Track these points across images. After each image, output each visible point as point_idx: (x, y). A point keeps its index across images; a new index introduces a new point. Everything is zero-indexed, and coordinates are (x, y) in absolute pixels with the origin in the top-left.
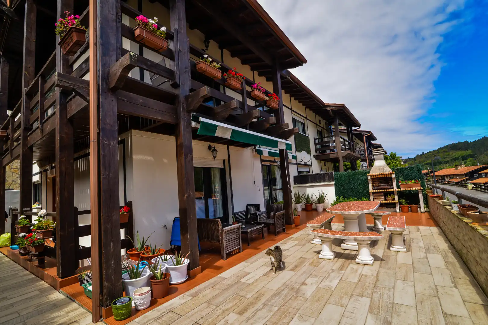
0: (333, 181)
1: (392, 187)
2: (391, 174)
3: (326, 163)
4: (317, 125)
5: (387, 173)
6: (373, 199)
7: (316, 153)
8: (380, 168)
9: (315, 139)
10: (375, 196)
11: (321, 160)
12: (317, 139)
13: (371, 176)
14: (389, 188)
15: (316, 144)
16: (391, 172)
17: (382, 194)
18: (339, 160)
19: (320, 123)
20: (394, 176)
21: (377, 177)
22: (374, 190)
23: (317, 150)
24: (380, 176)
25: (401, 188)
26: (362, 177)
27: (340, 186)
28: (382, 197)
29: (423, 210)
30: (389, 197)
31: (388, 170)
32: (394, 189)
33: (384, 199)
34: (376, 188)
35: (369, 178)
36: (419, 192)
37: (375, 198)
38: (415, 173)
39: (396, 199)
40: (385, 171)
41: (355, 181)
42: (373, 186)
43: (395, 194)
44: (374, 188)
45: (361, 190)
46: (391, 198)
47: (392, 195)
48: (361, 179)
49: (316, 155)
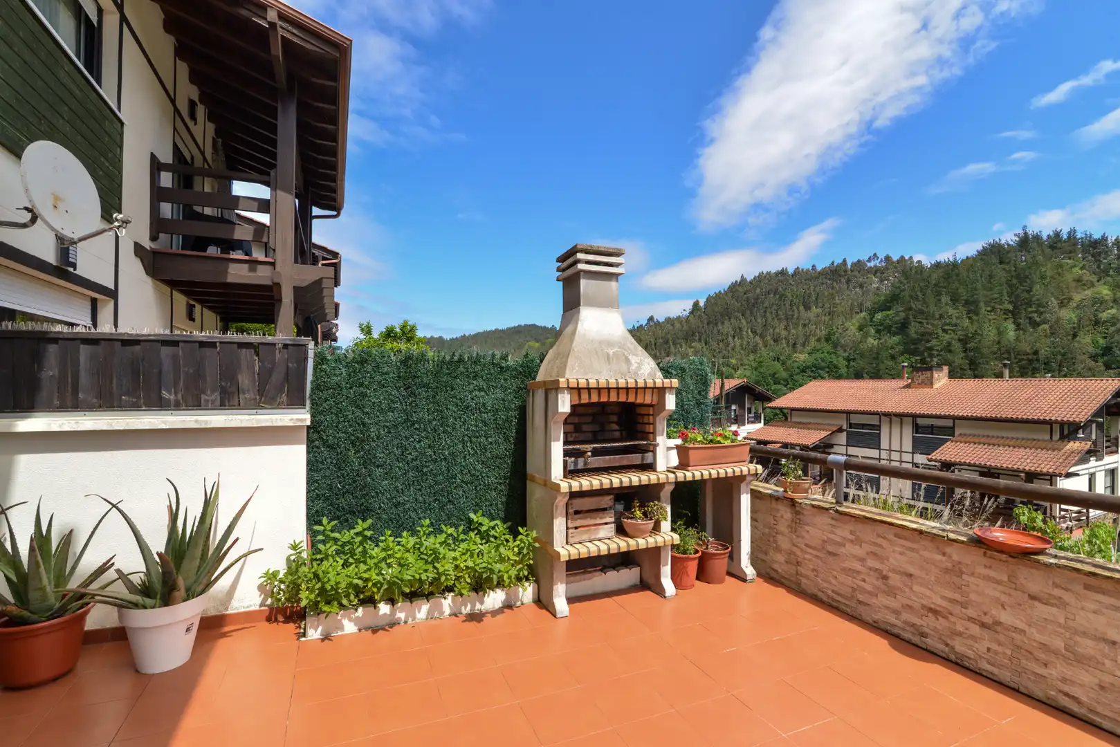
0: (296, 401)
1: (649, 458)
2: (661, 391)
3: (198, 308)
4: (176, 110)
5: (641, 384)
6: (567, 528)
7: (154, 238)
8: (611, 351)
9: (156, 166)
10: (577, 512)
11: (173, 284)
12: (166, 167)
13: (578, 390)
14: (639, 462)
15: (158, 194)
16: (659, 380)
17: (607, 501)
18: (280, 300)
19: (193, 116)
20: (671, 402)
21: (595, 399)
22: (569, 473)
23: (158, 225)
24: (609, 397)
25: (691, 465)
26: (483, 393)
27: (346, 440)
28: (605, 517)
29: (750, 571)
30: (638, 513)
31: (647, 365)
32: (655, 470)
33: (613, 525)
34: (582, 464)
35: (563, 402)
36: (743, 486)
37: (576, 528)
38: (690, 396)
39: (666, 525)
40: (636, 373)
41: (441, 411)
42: (567, 453)
43: (662, 498)
44: (572, 468)
45: (469, 471)
46: (646, 521)
47: (648, 506)
48: (476, 404)
49: (153, 246)
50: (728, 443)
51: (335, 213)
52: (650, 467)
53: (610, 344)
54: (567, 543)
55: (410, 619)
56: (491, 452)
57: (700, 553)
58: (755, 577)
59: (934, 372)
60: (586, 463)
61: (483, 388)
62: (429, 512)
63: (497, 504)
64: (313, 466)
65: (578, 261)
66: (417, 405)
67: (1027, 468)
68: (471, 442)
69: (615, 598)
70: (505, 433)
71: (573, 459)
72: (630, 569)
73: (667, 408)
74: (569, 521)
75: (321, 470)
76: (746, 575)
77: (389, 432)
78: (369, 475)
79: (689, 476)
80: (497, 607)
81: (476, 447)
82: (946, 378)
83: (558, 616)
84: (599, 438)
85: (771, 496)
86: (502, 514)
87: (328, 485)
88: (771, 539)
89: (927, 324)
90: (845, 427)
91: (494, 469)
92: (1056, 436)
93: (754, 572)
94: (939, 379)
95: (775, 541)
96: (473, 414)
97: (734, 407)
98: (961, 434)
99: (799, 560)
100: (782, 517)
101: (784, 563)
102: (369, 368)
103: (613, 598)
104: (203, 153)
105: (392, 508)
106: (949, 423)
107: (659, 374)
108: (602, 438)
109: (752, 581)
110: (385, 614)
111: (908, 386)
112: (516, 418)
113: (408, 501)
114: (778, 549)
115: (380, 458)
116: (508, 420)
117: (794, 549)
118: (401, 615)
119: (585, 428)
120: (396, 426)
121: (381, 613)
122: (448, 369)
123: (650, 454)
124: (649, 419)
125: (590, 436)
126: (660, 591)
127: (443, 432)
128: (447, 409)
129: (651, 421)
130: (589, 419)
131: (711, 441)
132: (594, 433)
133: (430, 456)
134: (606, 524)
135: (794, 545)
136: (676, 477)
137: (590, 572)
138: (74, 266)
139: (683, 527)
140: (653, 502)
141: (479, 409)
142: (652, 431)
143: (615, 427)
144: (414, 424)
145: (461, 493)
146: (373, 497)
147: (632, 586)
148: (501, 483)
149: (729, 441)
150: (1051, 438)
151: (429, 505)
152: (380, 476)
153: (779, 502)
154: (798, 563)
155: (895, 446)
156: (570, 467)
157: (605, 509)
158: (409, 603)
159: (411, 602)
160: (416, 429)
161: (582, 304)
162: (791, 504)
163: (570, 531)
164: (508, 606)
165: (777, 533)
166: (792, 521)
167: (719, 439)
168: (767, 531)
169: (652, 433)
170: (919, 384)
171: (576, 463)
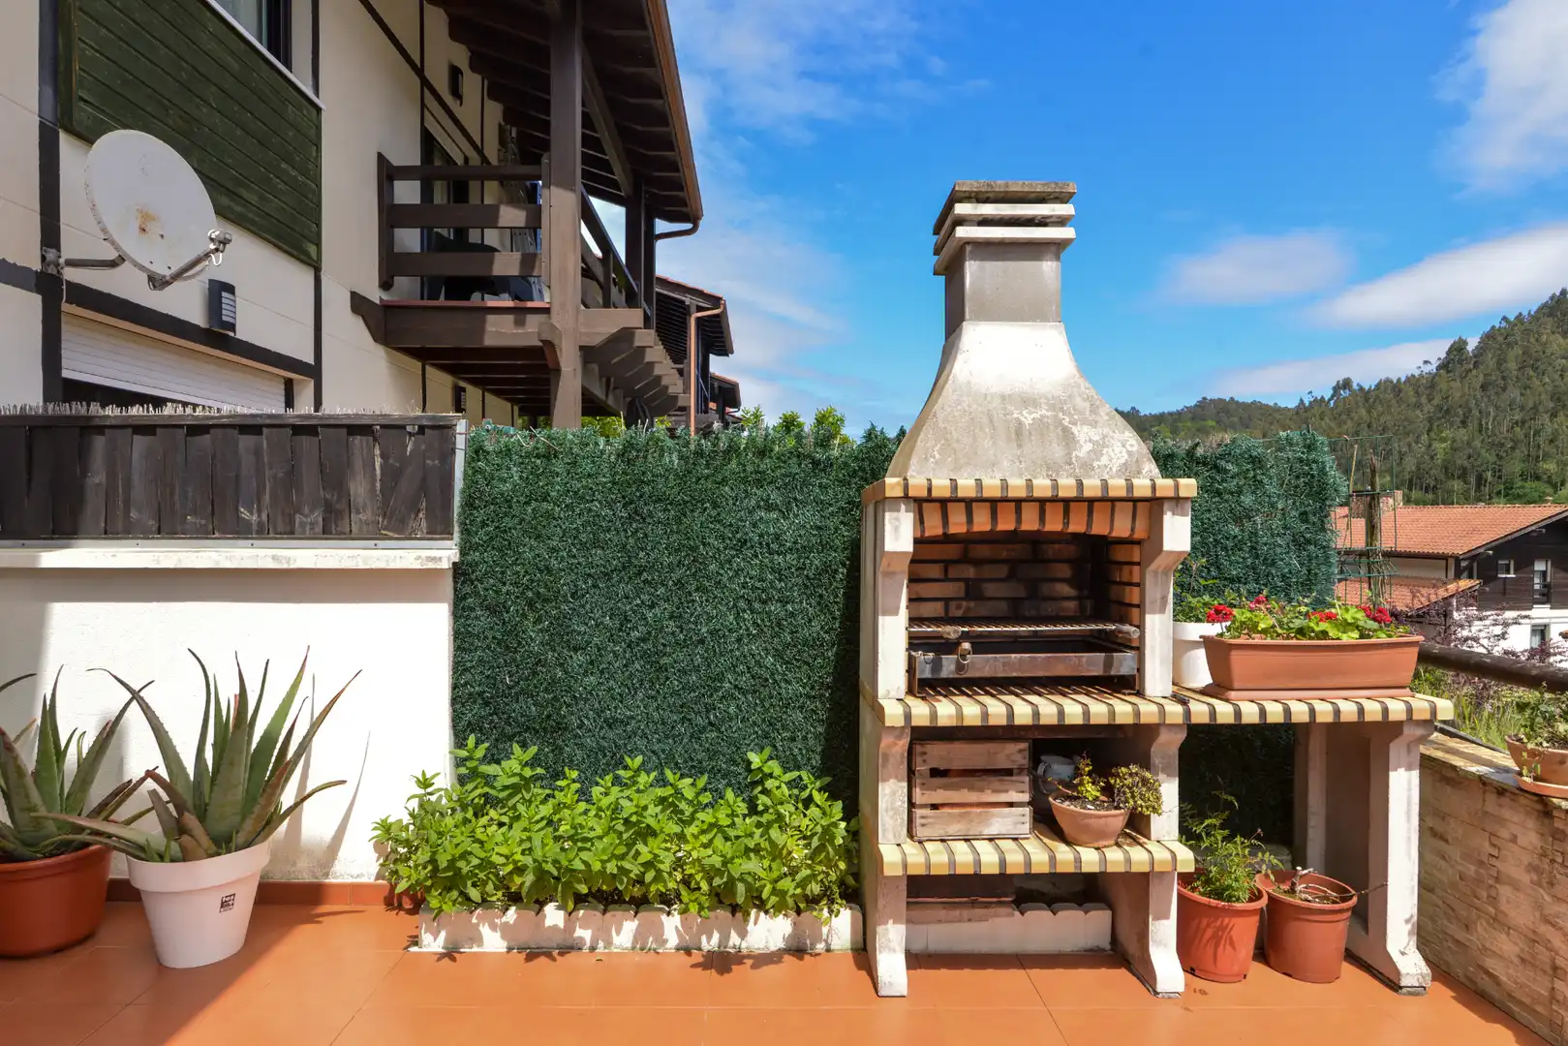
0: (439, 529)
1: (1124, 663)
2: (1155, 505)
4: (425, 83)
5: (1095, 489)
6: (911, 805)
7: (386, 285)
8: (1028, 418)
9: (388, 172)
10: (935, 773)
11: (425, 355)
12: (406, 173)
14: (1097, 671)
15: (391, 216)
16: (1148, 479)
17: (1014, 754)
18: (558, 370)
19: (456, 93)
20: (1177, 534)
21: (983, 522)
22: (921, 686)
23: (391, 265)
24: (1019, 520)
25: (1236, 685)
26: (774, 515)
27: (517, 597)
28: (1007, 791)
29: (1411, 965)
30: (1091, 790)
31: (1118, 447)
32: (1140, 694)
33: (1027, 810)
34: (953, 667)
35: (896, 529)
36: (1396, 750)
37: (935, 807)
38: (1276, 523)
39: (1166, 823)
40: (1087, 466)
41: (694, 549)
42: (915, 643)
43: (1156, 760)
44: (927, 675)
45: (749, 668)
46: (1107, 809)
47: (1117, 775)
48: (761, 536)
49: (385, 297)
50: (1350, 637)
51: (688, 226)
52: (1129, 685)
53: (1028, 401)
54: (911, 834)
55: (601, 944)
56: (792, 633)
57: (1265, 898)
58: (1428, 983)
60: (960, 667)
61: (777, 505)
62: (671, 741)
63: (805, 738)
64: (462, 640)
65: (961, 221)
66: (646, 535)
68: (752, 612)
69: (1035, 973)
70: (821, 596)
71: (931, 655)
72: (1086, 913)
73: (1167, 546)
74: (917, 792)
75: (476, 650)
76: (1398, 973)
77: (595, 586)
78: (561, 665)
79: (1224, 712)
80: (773, 948)
81: (763, 620)
83: (882, 992)
84: (1027, 614)
85: (1482, 781)
86: (816, 760)
87: (488, 677)
88: (1484, 894)
91: (799, 668)
93: (1426, 970)
95: (1493, 900)
96: (756, 556)
99: (1560, 962)
100: (1514, 839)
101: (1516, 960)
102: (559, 467)
103: (1028, 971)
104: (480, 151)
105: (602, 728)
107: (1151, 468)
108: (1033, 613)
109: (1418, 991)
110: (555, 927)
112: (844, 565)
113: (632, 718)
114: (1498, 922)
115: (579, 633)
116: (827, 569)
117: (1545, 930)
118: (584, 934)
119: (990, 589)
120: (607, 576)
121: (549, 922)
122: (708, 466)
123: (1130, 654)
124: (1131, 573)
125: (1003, 607)
126: (1146, 975)
127: (697, 590)
128: (704, 544)
129: (1136, 579)
130: (1003, 571)
131: (1301, 632)
132: (1014, 602)
133: (673, 633)
134: (1011, 805)
135: (1546, 920)
136: (1188, 713)
137: (987, 905)
138: (232, 327)
139: (1219, 834)
140: (1127, 766)
141: (768, 545)
142: (1136, 601)
143: (1065, 589)
144: (640, 573)
145: (732, 709)
146: (568, 706)
147: (1091, 950)
148: (814, 697)
149: (1356, 634)
151: (673, 727)
152: (580, 666)
153: (1505, 800)
154: (1555, 968)
156: (923, 671)
157: (1009, 772)
158: (599, 914)
159: (604, 912)
160: (646, 582)
161: (967, 316)
162: (1539, 807)
163: (919, 812)
164: (797, 949)
165: (1497, 879)
166: (1544, 855)
167: (1324, 626)
168: (1471, 869)
169: (1138, 606)
171: (936, 665)
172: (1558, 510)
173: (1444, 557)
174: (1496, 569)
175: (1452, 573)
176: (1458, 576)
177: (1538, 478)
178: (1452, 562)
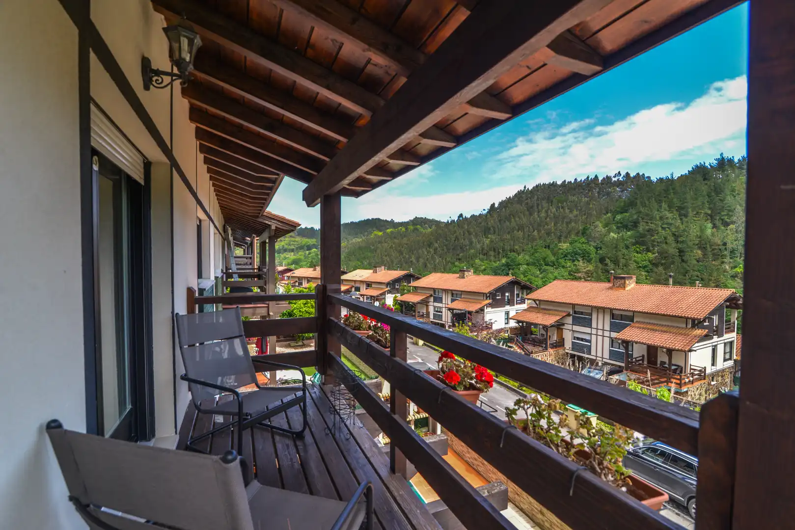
25: (420, 413)
43: (411, 424)
59: (626, 280)
67: (668, 346)
82: (634, 283)
89: (651, 223)
90: (571, 313)
92: (690, 326)
94: (630, 284)
97: (507, 294)
98: (637, 322)
106: (631, 314)
111: (611, 288)
136: (415, 418)
150: (687, 326)
155: (600, 327)
170: (617, 287)
172: (511, 278)
173: (483, 293)
174: (496, 296)
175: (485, 299)
176: (486, 299)
177: (514, 251)
178: (485, 295)
